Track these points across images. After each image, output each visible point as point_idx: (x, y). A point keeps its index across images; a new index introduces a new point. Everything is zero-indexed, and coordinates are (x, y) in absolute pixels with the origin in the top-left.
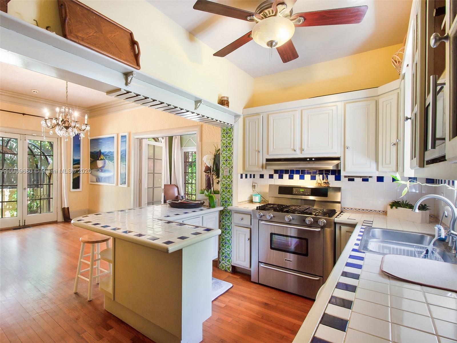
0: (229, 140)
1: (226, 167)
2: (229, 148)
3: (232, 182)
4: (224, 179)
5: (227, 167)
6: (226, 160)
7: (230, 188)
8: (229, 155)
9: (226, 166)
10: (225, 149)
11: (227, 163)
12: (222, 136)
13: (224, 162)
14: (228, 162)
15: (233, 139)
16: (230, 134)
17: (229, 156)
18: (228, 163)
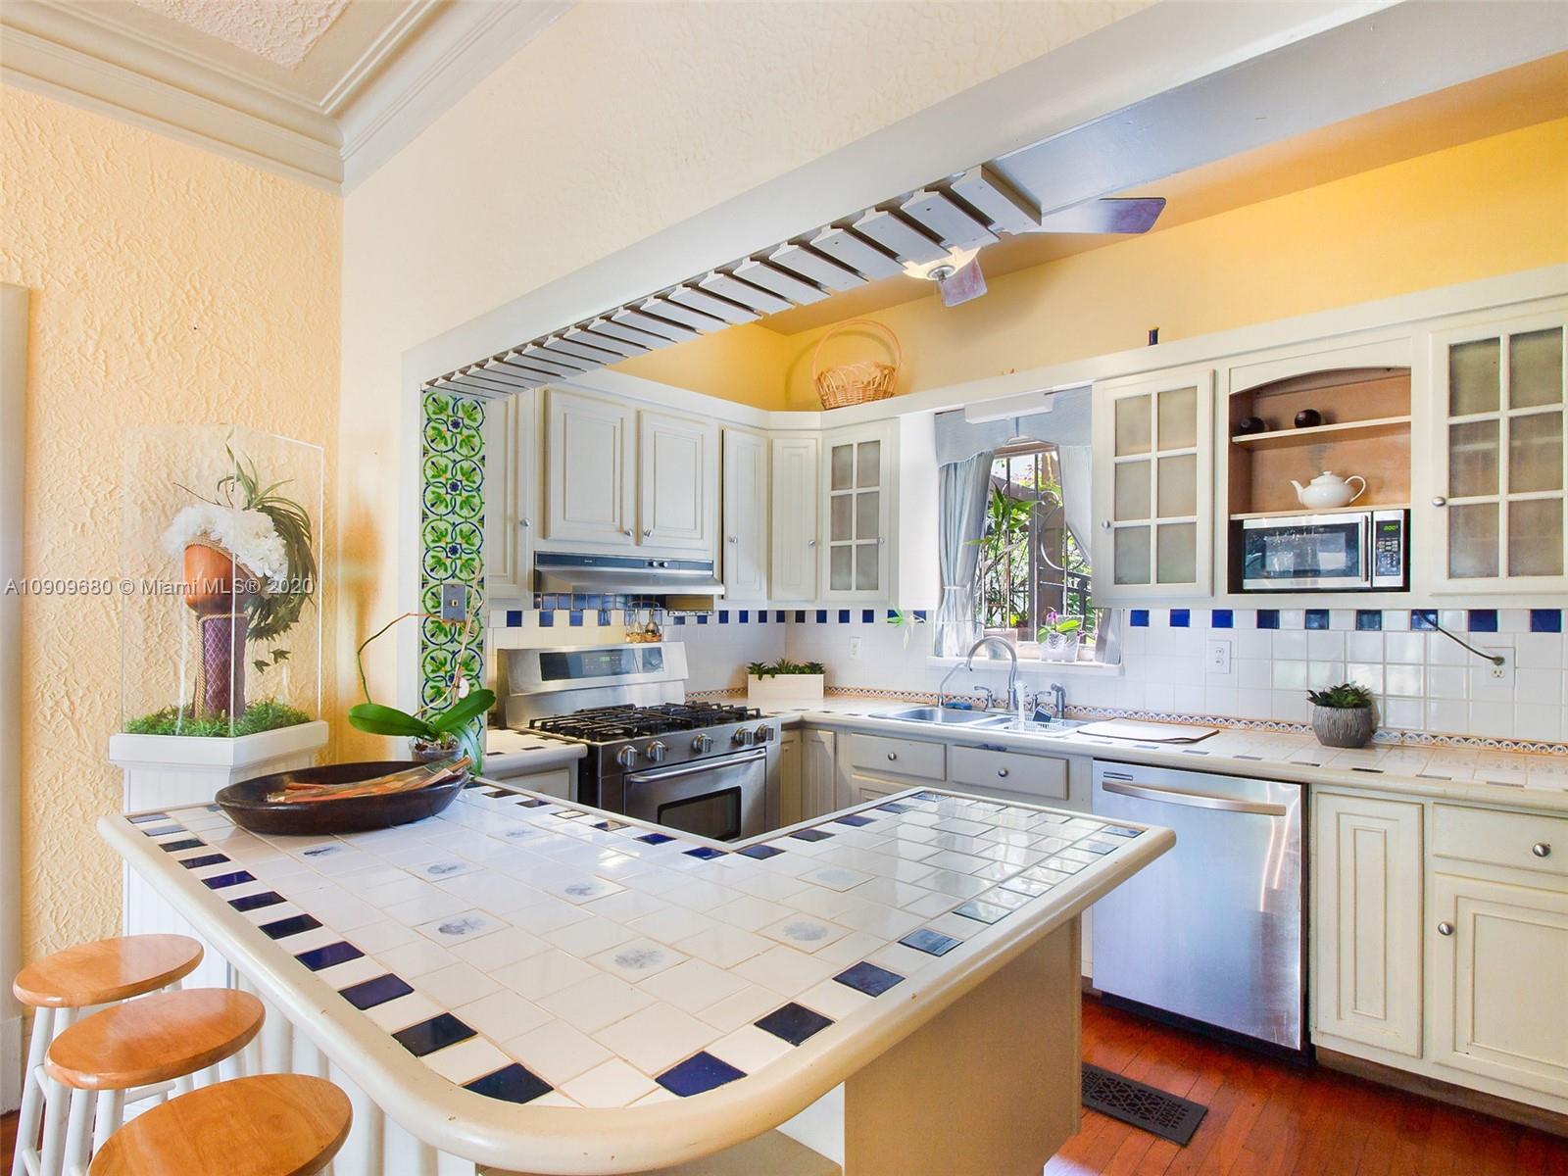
0: (467, 458)
1: (451, 581)
2: (465, 494)
3: (481, 649)
4: (441, 639)
5: (455, 581)
6: (454, 550)
7: (474, 674)
8: (466, 528)
9: (453, 576)
10: (448, 497)
11: (459, 562)
12: (430, 432)
13: (443, 555)
14: (460, 558)
15: (484, 458)
16: (473, 432)
17: (464, 530)
18: (463, 565)
